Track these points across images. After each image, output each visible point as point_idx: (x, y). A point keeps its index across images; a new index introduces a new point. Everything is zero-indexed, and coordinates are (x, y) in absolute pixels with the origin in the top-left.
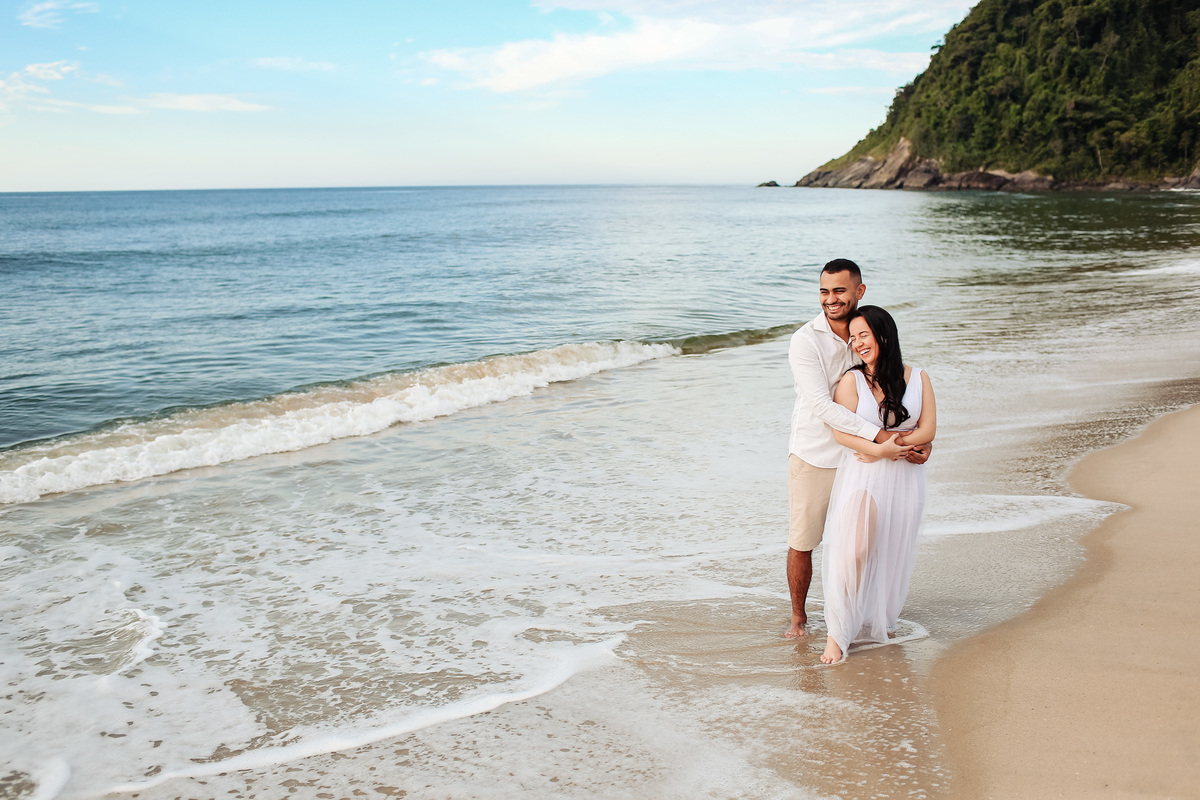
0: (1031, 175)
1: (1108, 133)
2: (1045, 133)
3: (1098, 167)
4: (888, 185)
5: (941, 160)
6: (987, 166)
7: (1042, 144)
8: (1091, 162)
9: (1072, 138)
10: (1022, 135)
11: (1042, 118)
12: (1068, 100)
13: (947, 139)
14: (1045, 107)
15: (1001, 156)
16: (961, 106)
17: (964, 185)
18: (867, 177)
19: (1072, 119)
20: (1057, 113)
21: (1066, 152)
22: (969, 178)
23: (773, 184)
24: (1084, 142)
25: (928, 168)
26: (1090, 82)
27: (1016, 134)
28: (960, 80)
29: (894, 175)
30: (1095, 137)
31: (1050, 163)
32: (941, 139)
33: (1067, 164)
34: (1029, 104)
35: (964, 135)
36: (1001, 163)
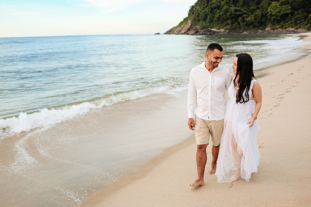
0: (222, 30)
1: (243, 18)
2: (226, 18)
3: (241, 27)
4: (185, 33)
5: (199, 26)
6: (211, 28)
7: (226, 21)
8: (239, 26)
9: (234, 20)
10: (220, 19)
11: (226, 14)
12: (233, 8)
13: (200, 20)
14: (226, 11)
15: (215, 25)
16: (204, 11)
17: (204, 33)
18: (180, 31)
19: (234, 14)
20: (229, 13)
21: (232, 24)
22: (205, 31)
23: (159, 34)
24: (237, 21)
25: (195, 28)
26: (239, 4)
27: (219, 19)
28: (204, 4)
29: (186, 31)
30: (240, 19)
31: (228, 27)
32: (199, 20)
33: (232, 27)
34: (222, 10)
35: (205, 19)
36: (215, 27)
